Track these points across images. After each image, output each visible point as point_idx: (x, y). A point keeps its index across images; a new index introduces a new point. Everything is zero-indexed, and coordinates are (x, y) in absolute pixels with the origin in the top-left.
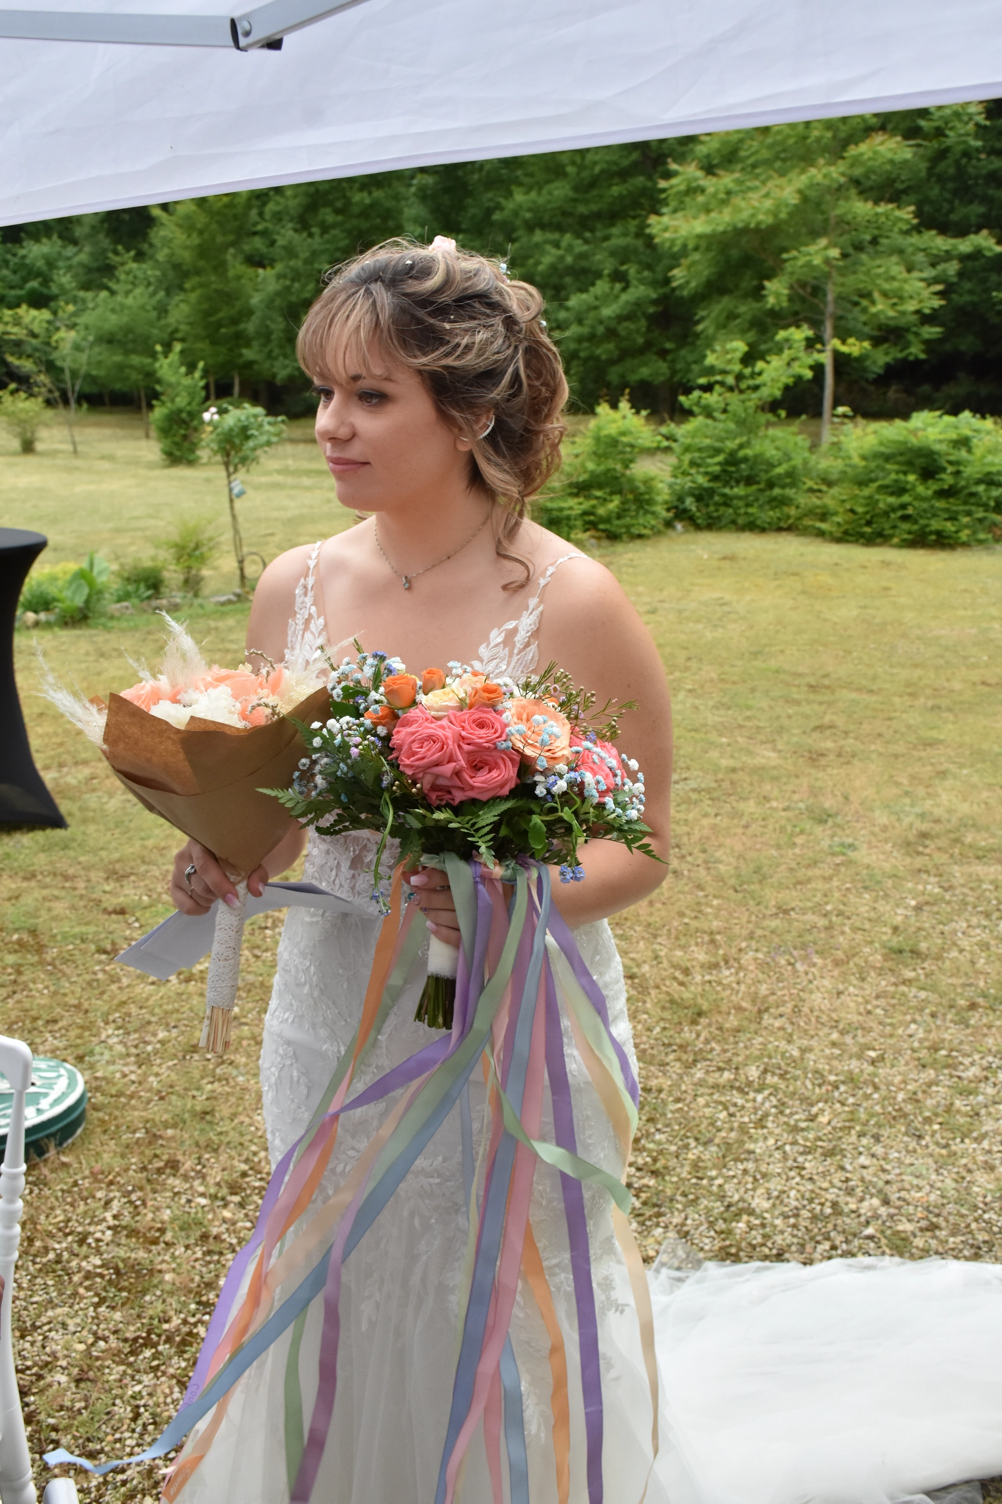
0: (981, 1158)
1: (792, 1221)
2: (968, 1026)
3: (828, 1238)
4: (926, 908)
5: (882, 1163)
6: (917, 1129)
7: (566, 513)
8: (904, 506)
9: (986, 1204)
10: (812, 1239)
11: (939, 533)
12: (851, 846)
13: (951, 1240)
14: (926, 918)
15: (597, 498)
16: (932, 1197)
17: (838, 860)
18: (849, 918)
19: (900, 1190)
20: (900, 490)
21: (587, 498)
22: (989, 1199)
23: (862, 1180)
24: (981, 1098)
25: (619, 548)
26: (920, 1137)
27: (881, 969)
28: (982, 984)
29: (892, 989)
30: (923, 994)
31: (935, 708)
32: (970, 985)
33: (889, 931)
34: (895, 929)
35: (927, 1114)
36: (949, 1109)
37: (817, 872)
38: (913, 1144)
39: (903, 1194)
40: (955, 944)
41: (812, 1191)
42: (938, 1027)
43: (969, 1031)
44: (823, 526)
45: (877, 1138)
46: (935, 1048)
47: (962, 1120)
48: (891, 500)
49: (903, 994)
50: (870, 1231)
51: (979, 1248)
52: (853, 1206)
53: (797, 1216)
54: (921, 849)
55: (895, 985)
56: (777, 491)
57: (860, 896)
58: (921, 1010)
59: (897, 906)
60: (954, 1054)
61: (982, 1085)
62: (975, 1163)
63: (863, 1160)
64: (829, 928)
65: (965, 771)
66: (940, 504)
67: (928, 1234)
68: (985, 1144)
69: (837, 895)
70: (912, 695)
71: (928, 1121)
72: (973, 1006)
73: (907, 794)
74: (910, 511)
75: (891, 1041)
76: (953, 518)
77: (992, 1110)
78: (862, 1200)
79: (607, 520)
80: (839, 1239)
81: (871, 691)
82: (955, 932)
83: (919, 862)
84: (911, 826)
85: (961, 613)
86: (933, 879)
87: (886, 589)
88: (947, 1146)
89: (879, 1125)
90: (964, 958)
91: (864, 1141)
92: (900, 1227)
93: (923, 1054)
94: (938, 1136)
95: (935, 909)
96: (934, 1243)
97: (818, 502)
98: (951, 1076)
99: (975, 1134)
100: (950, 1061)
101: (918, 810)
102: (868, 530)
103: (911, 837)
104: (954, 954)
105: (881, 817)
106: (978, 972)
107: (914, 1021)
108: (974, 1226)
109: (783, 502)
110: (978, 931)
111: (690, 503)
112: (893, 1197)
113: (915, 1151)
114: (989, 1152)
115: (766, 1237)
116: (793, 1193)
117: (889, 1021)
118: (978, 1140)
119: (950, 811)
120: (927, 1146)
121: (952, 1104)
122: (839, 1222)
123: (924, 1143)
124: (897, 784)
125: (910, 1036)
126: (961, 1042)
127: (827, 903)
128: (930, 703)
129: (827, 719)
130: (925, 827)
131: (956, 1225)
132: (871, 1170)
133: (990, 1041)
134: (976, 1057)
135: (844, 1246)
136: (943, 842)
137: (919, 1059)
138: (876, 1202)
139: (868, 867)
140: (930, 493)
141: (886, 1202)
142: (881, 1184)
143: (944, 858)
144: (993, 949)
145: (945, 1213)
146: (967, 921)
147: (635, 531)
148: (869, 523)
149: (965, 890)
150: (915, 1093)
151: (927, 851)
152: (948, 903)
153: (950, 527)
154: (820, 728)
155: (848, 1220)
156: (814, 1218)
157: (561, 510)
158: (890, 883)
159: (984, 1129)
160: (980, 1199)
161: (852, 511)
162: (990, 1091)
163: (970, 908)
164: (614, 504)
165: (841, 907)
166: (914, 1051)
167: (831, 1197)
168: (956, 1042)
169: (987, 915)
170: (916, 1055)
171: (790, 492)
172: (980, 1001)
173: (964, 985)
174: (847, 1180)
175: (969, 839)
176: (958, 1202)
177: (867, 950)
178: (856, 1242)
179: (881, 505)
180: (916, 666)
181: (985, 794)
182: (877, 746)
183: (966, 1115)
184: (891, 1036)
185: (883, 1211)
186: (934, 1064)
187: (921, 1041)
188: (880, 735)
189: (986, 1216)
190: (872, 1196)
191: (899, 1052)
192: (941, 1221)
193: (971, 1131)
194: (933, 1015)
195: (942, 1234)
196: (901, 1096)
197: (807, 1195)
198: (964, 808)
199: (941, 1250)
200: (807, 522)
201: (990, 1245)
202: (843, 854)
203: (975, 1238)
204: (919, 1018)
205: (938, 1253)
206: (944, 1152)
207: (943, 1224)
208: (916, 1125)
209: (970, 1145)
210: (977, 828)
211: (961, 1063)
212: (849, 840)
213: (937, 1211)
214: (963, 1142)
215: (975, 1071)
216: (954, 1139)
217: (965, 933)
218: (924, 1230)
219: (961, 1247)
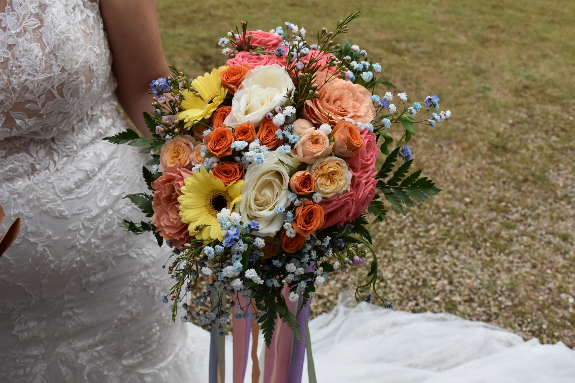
0: (506, 265)
1: (401, 286)
2: (520, 190)
3: (415, 299)
4: (517, 125)
5: (455, 261)
6: (478, 244)
9: (501, 291)
10: (408, 298)
12: (489, 89)
13: (478, 309)
14: (515, 132)
16: (475, 284)
17: (481, 95)
18: (476, 126)
19: (460, 277)
22: (504, 289)
23: (443, 269)
24: (516, 231)
26: (479, 249)
27: (485, 155)
28: (533, 169)
29: (487, 166)
30: (502, 171)
31: (552, 22)
32: (527, 169)
33: (494, 134)
34: (498, 135)
35: (486, 237)
36: (498, 236)
37: (468, 100)
38: (474, 253)
39: (461, 280)
40: (526, 146)
41: (415, 271)
42: (505, 190)
43: (520, 193)
45: (456, 247)
46: (500, 201)
47: (502, 242)
49: (492, 170)
50: (437, 298)
51: (491, 316)
52: (433, 283)
53: (404, 284)
54: (522, 94)
55: (490, 164)
57: (485, 115)
58: (498, 179)
59: (503, 122)
60: (509, 205)
61: (518, 224)
62: (502, 267)
63: (446, 258)
64: (466, 130)
65: (557, 56)
67: (468, 304)
68: (511, 258)
69: (474, 113)
70: (542, 14)
71: (485, 241)
72: (526, 180)
73: (524, 65)
75: (479, 194)
77: (519, 239)
78: (439, 280)
80: (421, 300)
81: (522, 11)
82: (527, 139)
83: (520, 100)
84: (521, 82)
86: (524, 110)
88: (490, 256)
89: (459, 240)
90: (527, 154)
91: (450, 247)
92: (454, 298)
93: (493, 203)
94: (488, 250)
95: (521, 126)
96: (469, 310)
98: (504, 217)
99: (507, 251)
100: (505, 209)
101: (526, 74)
103: (520, 87)
104: (524, 151)
105: (507, 76)
106: (533, 162)
107: (493, 185)
108: (492, 303)
110: (539, 140)
112: (455, 280)
113: (473, 256)
114: (512, 262)
115: (385, 293)
116: (405, 271)
117: (481, 183)
118: (507, 255)
119: (543, 76)
120: (480, 255)
121: (500, 233)
122: (424, 291)
123: (479, 252)
124: (521, 59)
125: (490, 192)
126: (514, 199)
127: (468, 117)
128: (550, 19)
129: (496, 23)
130: (527, 83)
131: (483, 301)
132: (449, 264)
133: (529, 201)
135: (422, 305)
136: (534, 92)
137: (490, 206)
138: (446, 282)
139: (494, 100)
141: (451, 283)
142: (451, 272)
143: (532, 100)
144: (545, 151)
145: (479, 293)
146: (536, 134)
149: (539, 118)
150: (483, 224)
151: (526, 95)
154: (491, 27)
155: (428, 290)
156: (412, 287)
158: (502, 110)
159: (514, 248)
160: (499, 288)
162: (522, 228)
163: (539, 128)
165: (475, 120)
166: (489, 200)
167: (423, 276)
168: (512, 199)
169: (547, 132)
170: (489, 203)
172: (530, 178)
173: (524, 169)
174: (435, 267)
175: (549, 91)
176: (488, 288)
177: (480, 144)
178: (429, 303)
181: (563, 69)
182: (516, 39)
183: (505, 239)
184: (480, 191)
185: (448, 288)
186: (497, 210)
187: (494, 196)
188: (519, 33)
189: (500, 299)
190: (445, 278)
191: (482, 200)
192: (476, 298)
193: (505, 249)
194: (504, 183)
195: (474, 305)
196: (475, 225)
197: (413, 273)
198: (551, 75)
199: (471, 314)
201: (497, 315)
202: (483, 92)
203: (490, 310)
204: (496, 183)
205: (469, 315)
206: (488, 259)
207: (476, 299)
208: (478, 242)
209: (503, 257)
210: (554, 86)
211: (511, 211)
212: (488, 86)
213: (475, 291)
214: (499, 254)
215: (517, 216)
216: (495, 252)
217: (533, 141)
218: (465, 301)
219: (482, 314)
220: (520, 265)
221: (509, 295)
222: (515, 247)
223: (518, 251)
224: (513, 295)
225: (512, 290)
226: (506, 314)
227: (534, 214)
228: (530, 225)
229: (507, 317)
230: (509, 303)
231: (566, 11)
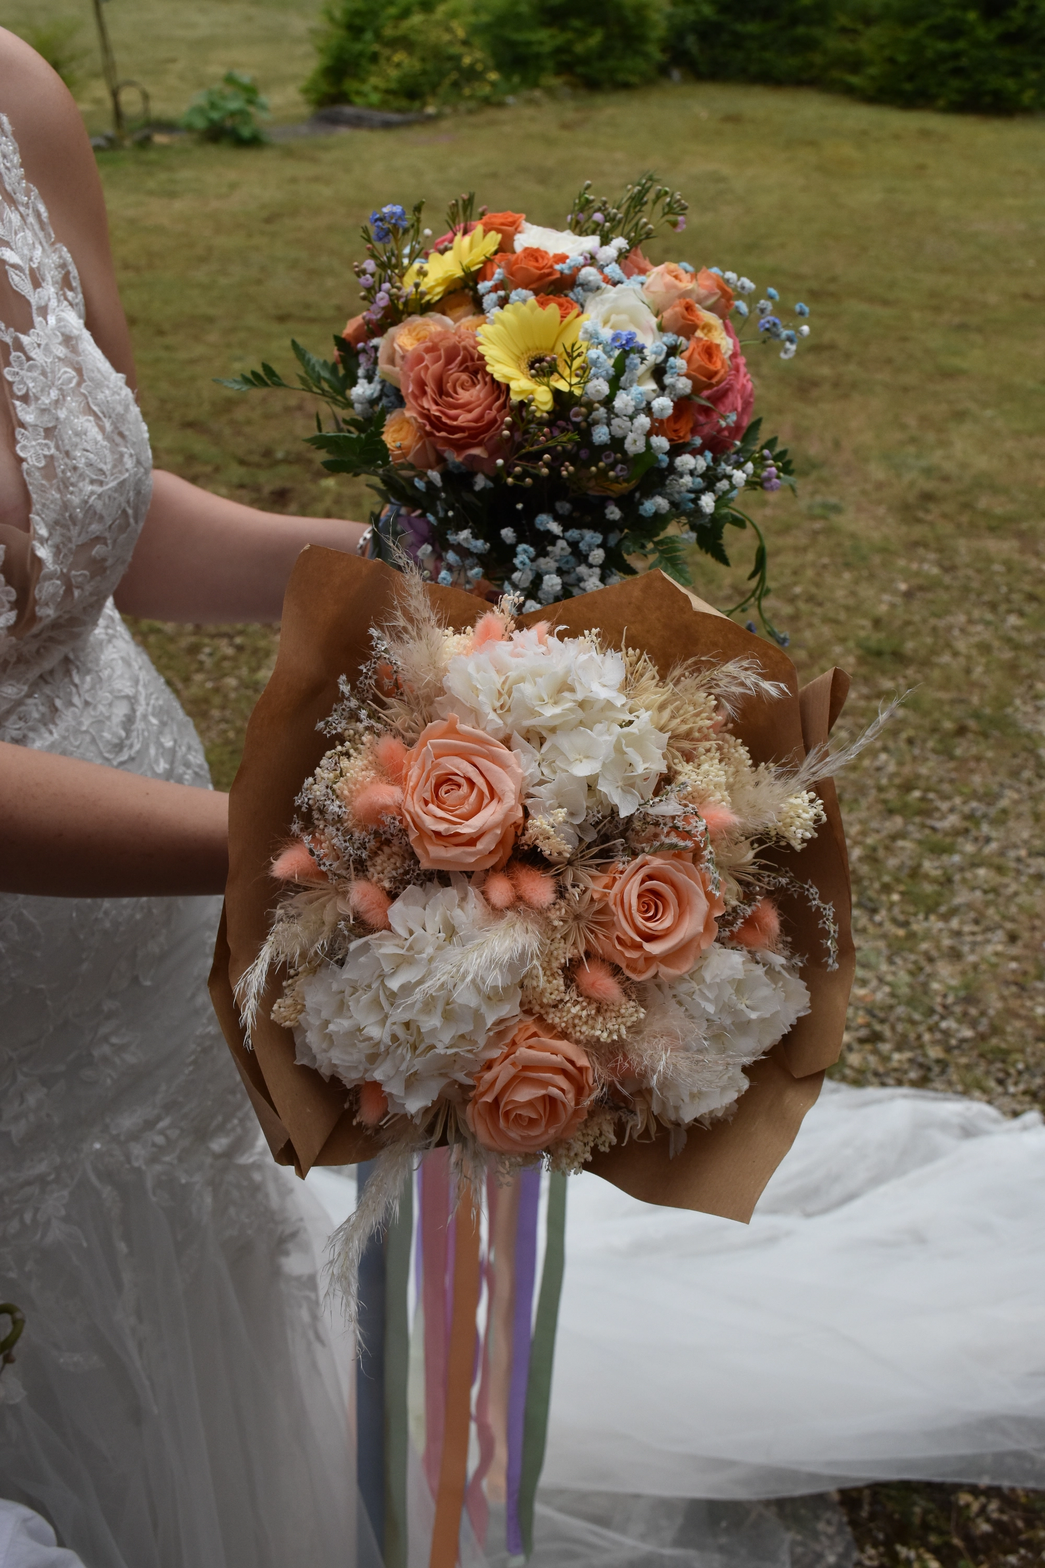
0: (947, 942)
2: (952, 757)
4: (919, 595)
6: (870, 900)
7: (536, 49)
8: (956, 55)
9: (945, 1007)
11: (997, 94)
12: (836, 509)
13: (896, 1056)
14: (918, 610)
15: (576, 30)
16: (879, 996)
17: (818, 525)
18: (820, 604)
20: (953, 31)
21: (563, 28)
22: (951, 1000)
24: (956, 858)
25: (599, 100)
26: (874, 911)
28: (975, 700)
29: (862, 703)
31: (963, 327)
32: (962, 701)
33: (866, 623)
34: (877, 623)
35: (886, 879)
36: (915, 873)
37: (789, 541)
40: (948, 645)
42: (915, 759)
43: (952, 765)
44: (854, 80)
46: (907, 787)
47: (928, 888)
48: (943, 46)
51: (929, 1069)
54: (921, 514)
55: (868, 698)
56: (801, 30)
57: (838, 575)
59: (884, 590)
60: (931, 795)
61: (960, 840)
62: (938, 947)
64: (794, 618)
65: (989, 413)
66: (1002, 53)
67: (868, 1047)
68: (955, 923)
69: (810, 573)
70: (937, 309)
71: (887, 889)
72: (961, 731)
73: (913, 440)
74: (964, 62)
75: (853, 776)
76: (1016, 73)
77: (968, 875)
79: (585, 60)
81: (885, 303)
82: (950, 628)
83: (918, 532)
84: (912, 484)
85: (1010, 201)
86: (932, 556)
87: (922, 167)
88: (905, 924)
90: (957, 665)
93: (891, 795)
94: (896, 911)
95: (930, 596)
96: (874, 1061)
97: (849, 46)
98: (923, 826)
99: (943, 909)
100: (924, 806)
101: (924, 463)
102: (908, 87)
103: (911, 498)
104: (946, 658)
105: (877, 472)
106: (973, 685)
107: (885, 749)
108: (927, 1037)
109: (809, 44)
110: (979, 628)
111: (691, 42)
114: (958, 934)
118: (946, 917)
119: (964, 466)
120: (880, 924)
121: (919, 866)
123: (878, 918)
124: (903, 427)
125: (878, 769)
126: (941, 781)
127: (795, 584)
128: (957, 320)
129: (827, 337)
130: (929, 485)
131: (904, 1036)
133: (977, 779)
134: (958, 800)
136: (949, 507)
137: (885, 802)
139: (853, 536)
140: (991, 37)
143: (946, 528)
144: (996, 653)
145: (892, 1018)
146: (968, 613)
147: (621, 77)
148: (911, 78)
149: (970, 572)
150: (874, 849)
151: (929, 517)
152: (947, 588)
153: (1011, 84)
157: (529, 44)
158: (877, 559)
159: (958, 900)
160: (939, 999)
161: (892, 60)
162: (969, 848)
163: (973, 597)
164: (595, 40)
165: (814, 590)
166: (880, 789)
168: (935, 779)
169: (993, 606)
170: (883, 796)
171: (817, 32)
172: (972, 724)
173: (953, 702)
175: (983, 503)
176: (911, 1002)
177: (838, 649)
179: (930, 54)
180: (944, 270)
181: (1009, 444)
182: (883, 376)
183: (935, 881)
186: (903, 810)
187: (892, 776)
188: (889, 361)
189: (944, 1025)
191: (862, 790)
192: (886, 1031)
193: (938, 904)
194: (910, 742)
195: (885, 1047)
198: (982, 463)
199: (882, 1071)
200: (836, 74)
201: (943, 1064)
202: (824, 518)
203: (925, 1055)
204: (891, 744)
205: (876, 1074)
206: (901, 932)
207: (888, 1033)
208: (871, 893)
209: (935, 924)
210: (995, 489)
211: (937, 809)
212: (833, 500)
213: (881, 1015)
214: (926, 918)
215: (953, 820)
216: (915, 915)
217: (963, 630)
218: (862, 1041)
219: (906, 1066)
220: (979, 938)
221: (965, 1014)
222: (962, 897)
223: (970, 906)
224: (973, 1011)
225: (970, 999)
226: (963, 1060)
227: (993, 812)
228: (988, 840)
229: (968, 1067)
230: (968, 1033)
231: (992, 298)
